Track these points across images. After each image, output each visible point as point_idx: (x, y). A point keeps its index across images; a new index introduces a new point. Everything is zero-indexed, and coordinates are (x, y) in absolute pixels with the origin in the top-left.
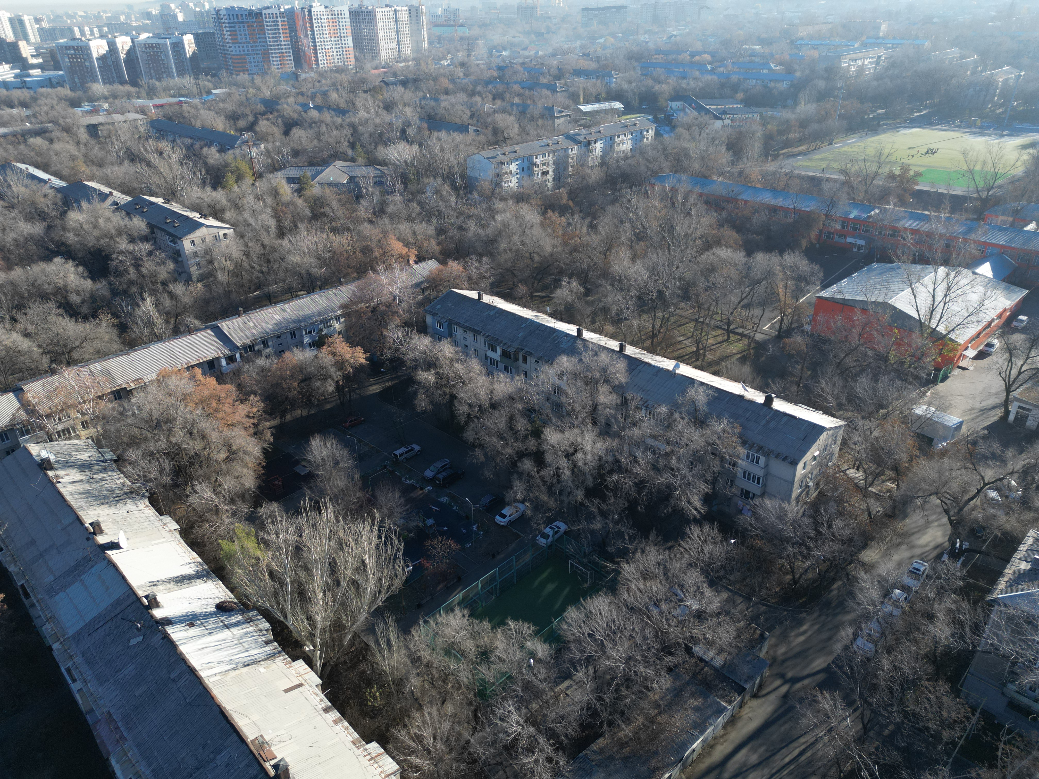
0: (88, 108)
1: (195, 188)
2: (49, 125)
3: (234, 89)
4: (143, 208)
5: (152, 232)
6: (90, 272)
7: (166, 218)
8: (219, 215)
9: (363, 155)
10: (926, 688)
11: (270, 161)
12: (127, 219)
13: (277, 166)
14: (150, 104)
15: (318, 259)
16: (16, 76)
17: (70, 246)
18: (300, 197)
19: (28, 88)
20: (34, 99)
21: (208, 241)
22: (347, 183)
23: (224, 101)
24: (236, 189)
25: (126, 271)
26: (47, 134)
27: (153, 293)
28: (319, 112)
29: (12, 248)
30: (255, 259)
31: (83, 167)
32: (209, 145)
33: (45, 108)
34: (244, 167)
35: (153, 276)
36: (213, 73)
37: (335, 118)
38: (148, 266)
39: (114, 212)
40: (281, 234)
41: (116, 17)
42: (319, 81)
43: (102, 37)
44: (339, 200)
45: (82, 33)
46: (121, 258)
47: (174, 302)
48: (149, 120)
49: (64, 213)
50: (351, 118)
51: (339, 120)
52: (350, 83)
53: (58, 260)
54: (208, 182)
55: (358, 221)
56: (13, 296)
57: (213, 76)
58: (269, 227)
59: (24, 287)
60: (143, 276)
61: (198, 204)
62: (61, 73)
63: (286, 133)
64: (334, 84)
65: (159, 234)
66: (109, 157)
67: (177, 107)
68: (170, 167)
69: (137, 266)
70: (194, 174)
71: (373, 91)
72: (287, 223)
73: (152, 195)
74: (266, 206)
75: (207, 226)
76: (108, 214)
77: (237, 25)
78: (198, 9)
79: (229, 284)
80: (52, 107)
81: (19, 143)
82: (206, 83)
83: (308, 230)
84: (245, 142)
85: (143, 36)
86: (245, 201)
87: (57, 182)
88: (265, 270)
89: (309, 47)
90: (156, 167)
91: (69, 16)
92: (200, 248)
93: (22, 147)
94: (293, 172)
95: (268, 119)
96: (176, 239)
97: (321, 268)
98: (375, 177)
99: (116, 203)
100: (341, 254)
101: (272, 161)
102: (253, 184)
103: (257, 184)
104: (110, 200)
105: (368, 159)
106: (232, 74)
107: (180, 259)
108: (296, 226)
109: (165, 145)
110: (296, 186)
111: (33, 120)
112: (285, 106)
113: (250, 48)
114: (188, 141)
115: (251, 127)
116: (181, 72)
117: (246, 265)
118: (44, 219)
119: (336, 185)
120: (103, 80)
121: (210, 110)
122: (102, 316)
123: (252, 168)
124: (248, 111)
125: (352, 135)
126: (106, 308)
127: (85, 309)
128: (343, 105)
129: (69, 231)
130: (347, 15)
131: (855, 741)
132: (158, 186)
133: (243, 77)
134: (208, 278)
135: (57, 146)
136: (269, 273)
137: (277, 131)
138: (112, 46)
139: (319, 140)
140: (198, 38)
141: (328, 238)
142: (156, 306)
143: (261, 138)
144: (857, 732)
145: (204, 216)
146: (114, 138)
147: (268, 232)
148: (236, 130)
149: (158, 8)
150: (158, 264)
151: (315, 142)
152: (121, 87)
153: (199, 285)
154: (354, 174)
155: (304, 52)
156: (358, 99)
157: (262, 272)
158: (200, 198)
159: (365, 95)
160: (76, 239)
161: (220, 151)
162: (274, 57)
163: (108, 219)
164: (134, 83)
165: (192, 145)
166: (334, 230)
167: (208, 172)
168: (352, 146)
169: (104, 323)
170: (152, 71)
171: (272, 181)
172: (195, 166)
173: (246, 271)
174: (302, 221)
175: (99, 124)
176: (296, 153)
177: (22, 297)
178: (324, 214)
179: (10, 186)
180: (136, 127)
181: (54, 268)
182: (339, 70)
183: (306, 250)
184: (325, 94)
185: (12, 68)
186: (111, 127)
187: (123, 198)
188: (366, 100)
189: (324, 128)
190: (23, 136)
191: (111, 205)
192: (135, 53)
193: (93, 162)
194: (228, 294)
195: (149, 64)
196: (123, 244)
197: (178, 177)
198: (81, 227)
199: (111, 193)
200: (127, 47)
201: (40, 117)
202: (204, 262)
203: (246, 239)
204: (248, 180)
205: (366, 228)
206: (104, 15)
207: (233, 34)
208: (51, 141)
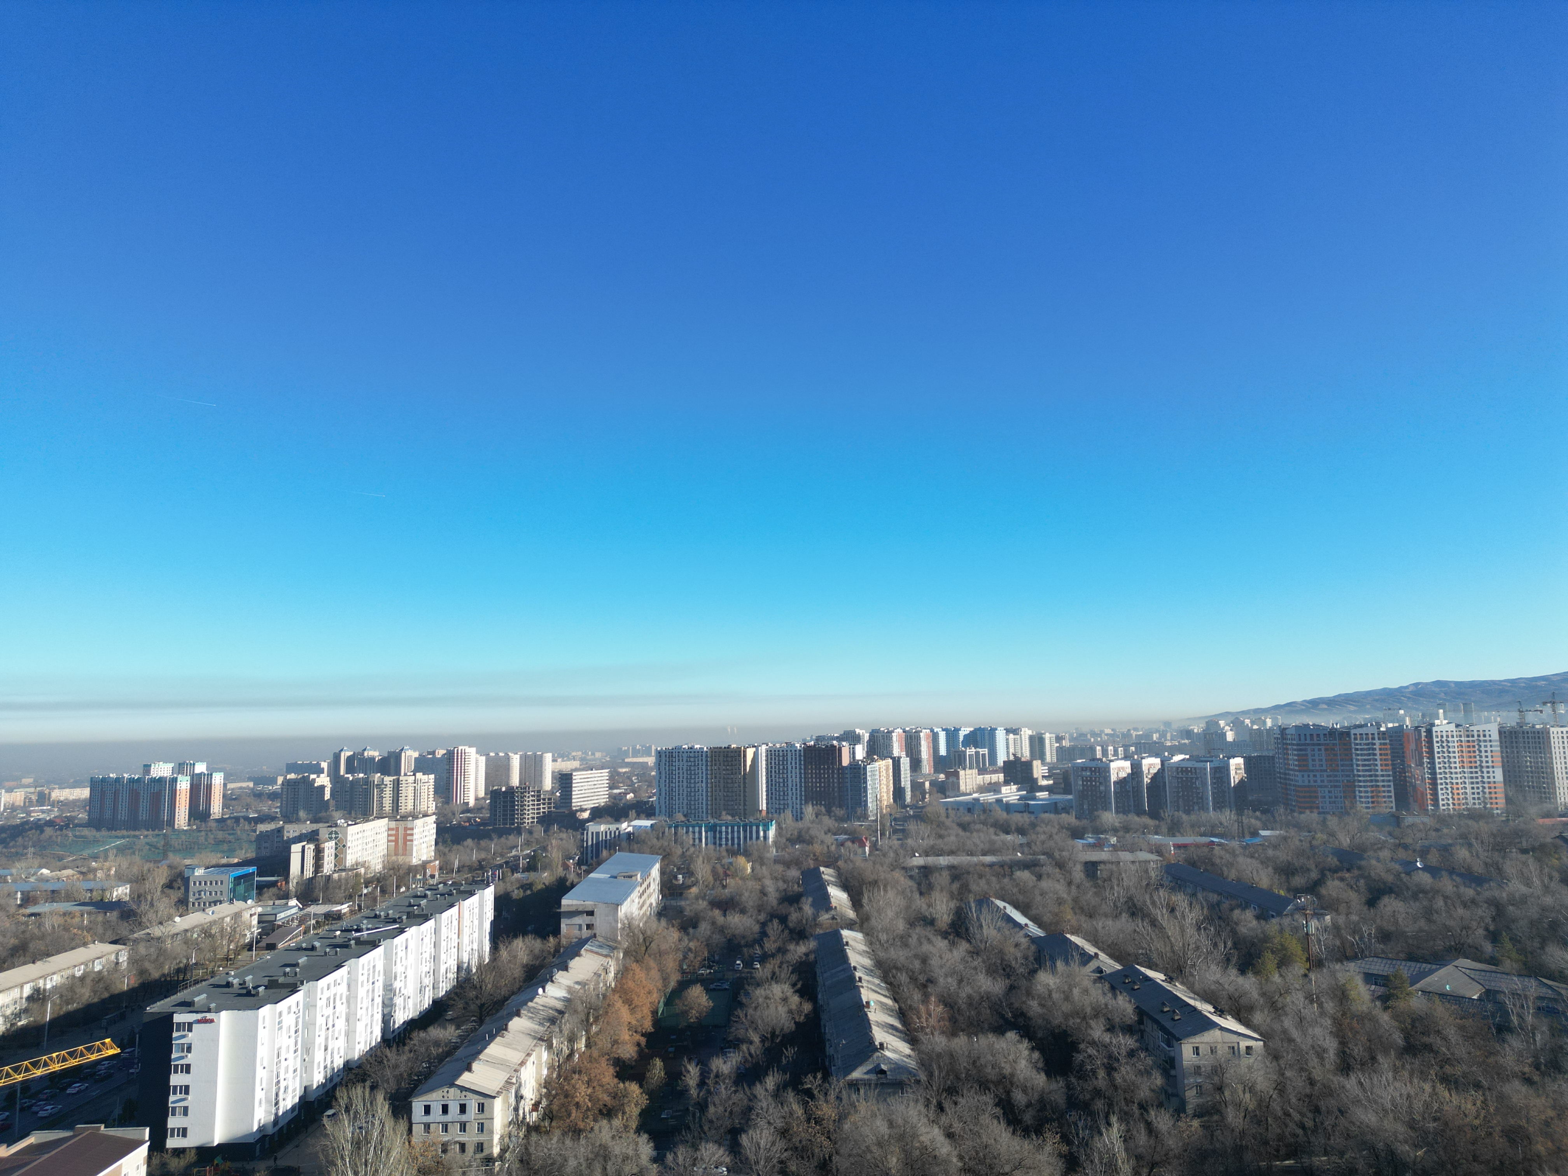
0: (1091, 840)
1: (1213, 967)
2: (1042, 857)
3: (1292, 832)
4: (1135, 983)
5: (1140, 1022)
6: (1047, 1062)
7: (1164, 1004)
8: (1243, 1014)
9: (1514, 955)
11: (1338, 943)
12: (1110, 995)
13: (1349, 952)
14: (1170, 843)
15: (1412, 1128)
16: (1022, 798)
17: (1030, 1019)
18: (1386, 1009)
19: (1029, 812)
20: (1033, 825)
21: (1219, 1052)
22: (1480, 999)
23: (1275, 847)
24: (1276, 978)
25: (1094, 1072)
26: (1037, 868)
27: (1125, 1117)
28: (1434, 877)
29: (964, 1006)
30: (1294, 1100)
31: (1069, 915)
32: (1244, 907)
33: (1043, 837)
34: (1295, 947)
35: (1130, 1089)
36: (1265, 809)
37: (1462, 889)
38: (1125, 1073)
39: (1095, 981)
40: (1345, 1066)
41: (1148, 735)
42: (1437, 830)
43: (1126, 758)
44: (1462, 1028)
45: (1105, 752)
46: (1091, 1051)
47: (1152, 1142)
48: (1165, 863)
49: (1034, 972)
50: (1491, 891)
51: (1469, 892)
52: (1494, 836)
53: (1011, 1035)
54: (1234, 960)
55: (1501, 1074)
56: (948, 1074)
57: (1264, 812)
58: (1325, 1050)
59: (963, 1063)
60: (1116, 1088)
61: (1213, 992)
62: (1070, 797)
63: (1371, 903)
64: (1464, 836)
65: (1149, 1026)
66: (1104, 906)
67: (1206, 850)
68: (1183, 931)
69: (1110, 1069)
70: (1215, 945)
71: (1540, 851)
72: (1357, 1050)
73: (1150, 968)
74: (1323, 1013)
75: (1223, 1029)
76: (1087, 983)
77: (1309, 748)
78: (1255, 727)
79: (1243, 1133)
80: (1051, 836)
81: (1004, 876)
82: (1253, 821)
83: (1396, 1070)
84: (1301, 909)
85: (1177, 758)
86: (1288, 999)
87: (1035, 930)
88: (1309, 1124)
89: (1423, 779)
90: (1162, 928)
91: (1094, 734)
92: (1206, 1062)
93: (1006, 880)
94: (1378, 967)
95: (1342, 879)
96: (1173, 1039)
97: (1417, 1146)
98: (1540, 998)
99: (1099, 970)
100: (1460, 1129)
101: (1343, 943)
102: (1306, 975)
103: (1312, 976)
104: (1093, 965)
105: (1525, 964)
106: (1292, 811)
107: (1173, 1072)
108: (1373, 1059)
109: (1180, 900)
110: (1381, 990)
111: (1026, 850)
112: (1374, 862)
113: (1325, 778)
114: (1214, 898)
115: (1313, 888)
116: (1219, 805)
117: (1276, 1107)
118: (1008, 976)
119: (1456, 999)
120: (1117, 807)
121: (1252, 857)
122: (1048, 1135)
123: (1306, 949)
124: (1311, 864)
125: (1494, 919)
126: (1055, 1124)
127: (1028, 1118)
128: (1478, 868)
129: (1033, 998)
130: (1495, 736)
132: (1161, 955)
133: (1310, 817)
134: (1211, 1114)
135: (1045, 884)
136: (1315, 1131)
137: (1355, 899)
138: (1136, 768)
139: (1429, 921)
140: (1249, 763)
141: (1434, 1093)
142: (1125, 1141)
143: (1326, 906)
145: (1220, 1012)
146: (1115, 882)
147: (1321, 1058)
148: (1289, 890)
149: (1203, 725)
150: (1140, 1073)
151: (1422, 923)
152: (1136, 818)
153: (1196, 1123)
154: (1493, 986)
155: (1414, 787)
156: (1508, 862)
157: (1303, 1127)
158: (1217, 982)
159: (1524, 857)
160: (1040, 1010)
161: (1258, 918)
162: (1363, 792)
163: (1086, 991)
164: (1154, 814)
165: (1218, 904)
166: (1445, 1080)
167: (1235, 945)
168: (1494, 937)
169: (1048, 1148)
170: (1181, 800)
171: (1339, 975)
172: (1218, 933)
173: (1276, 1118)
174: (1386, 1052)
175: (1100, 862)
176: (1385, 936)
177: (958, 1078)
178: (1429, 1048)
179: (981, 926)
180: (1146, 871)
181: (1004, 1045)
182: (1474, 815)
183: (1389, 1106)
184: (1445, 849)
185: (1019, 790)
186: (1114, 867)
187: (1110, 965)
188: (1525, 864)
189: (1440, 903)
190: (1011, 867)
191: (1093, 971)
192: (1163, 777)
193: (1082, 909)
194: (1239, 1150)
195: (1178, 792)
196: (1098, 1032)
197: (1192, 946)
198: (1050, 995)
199: (1096, 955)
200: (1154, 771)
201: (1034, 847)
202: (1208, 1086)
203: (1282, 1062)
204: (1298, 968)
205: (1516, 1091)
206: (1134, 733)
207: (1303, 760)
208: (1039, 877)
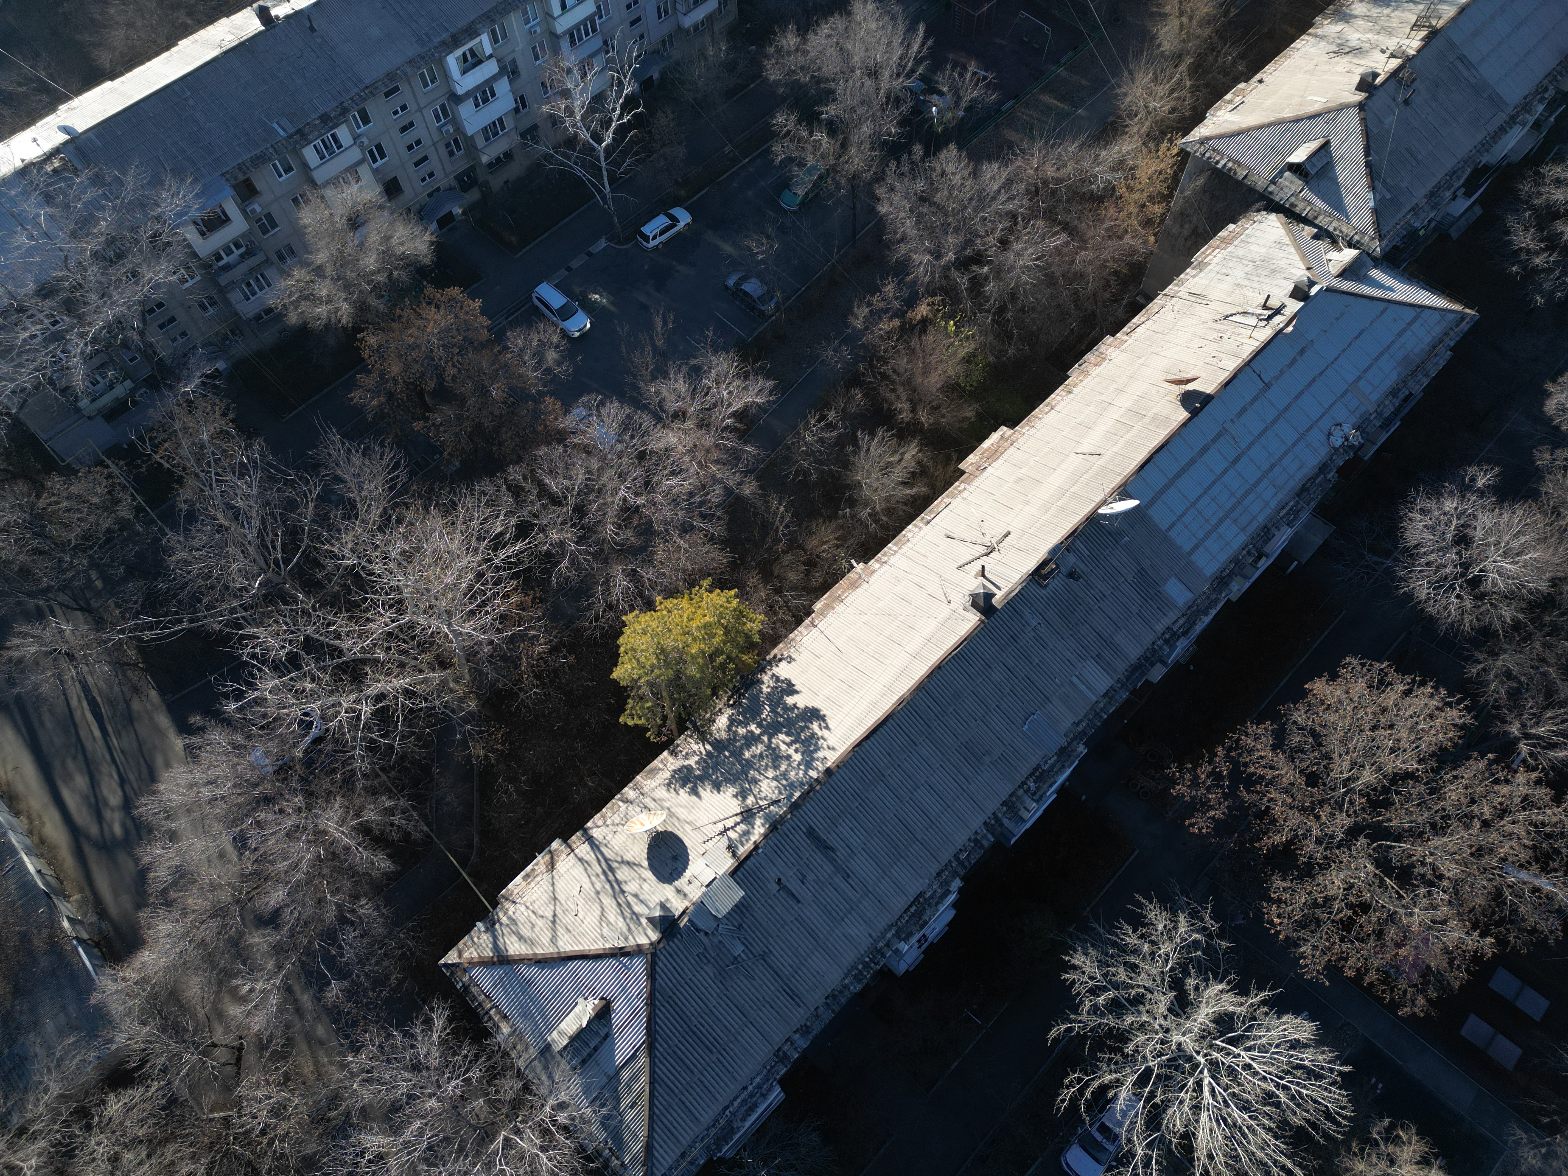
10: (50, 504)
131: (98, 631)
144: (87, 623)
